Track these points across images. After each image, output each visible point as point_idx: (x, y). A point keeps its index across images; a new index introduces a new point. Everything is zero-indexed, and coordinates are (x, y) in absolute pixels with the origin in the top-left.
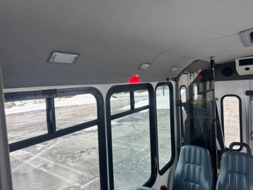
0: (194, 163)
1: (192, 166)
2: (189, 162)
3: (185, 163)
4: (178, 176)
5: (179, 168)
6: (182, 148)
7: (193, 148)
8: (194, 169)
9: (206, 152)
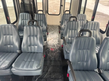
0: (25, 19)
1: (25, 21)
2: (23, 19)
3: (22, 20)
4: (20, 25)
5: (20, 22)
6: (20, 14)
7: (24, 14)
8: (26, 21)
9: (29, 15)
